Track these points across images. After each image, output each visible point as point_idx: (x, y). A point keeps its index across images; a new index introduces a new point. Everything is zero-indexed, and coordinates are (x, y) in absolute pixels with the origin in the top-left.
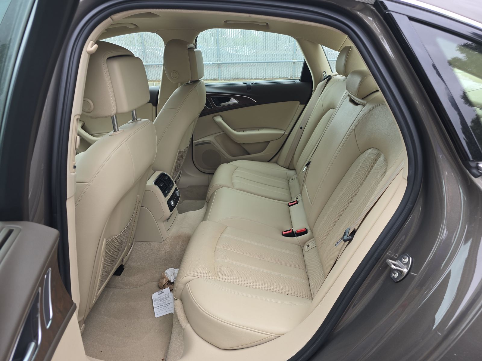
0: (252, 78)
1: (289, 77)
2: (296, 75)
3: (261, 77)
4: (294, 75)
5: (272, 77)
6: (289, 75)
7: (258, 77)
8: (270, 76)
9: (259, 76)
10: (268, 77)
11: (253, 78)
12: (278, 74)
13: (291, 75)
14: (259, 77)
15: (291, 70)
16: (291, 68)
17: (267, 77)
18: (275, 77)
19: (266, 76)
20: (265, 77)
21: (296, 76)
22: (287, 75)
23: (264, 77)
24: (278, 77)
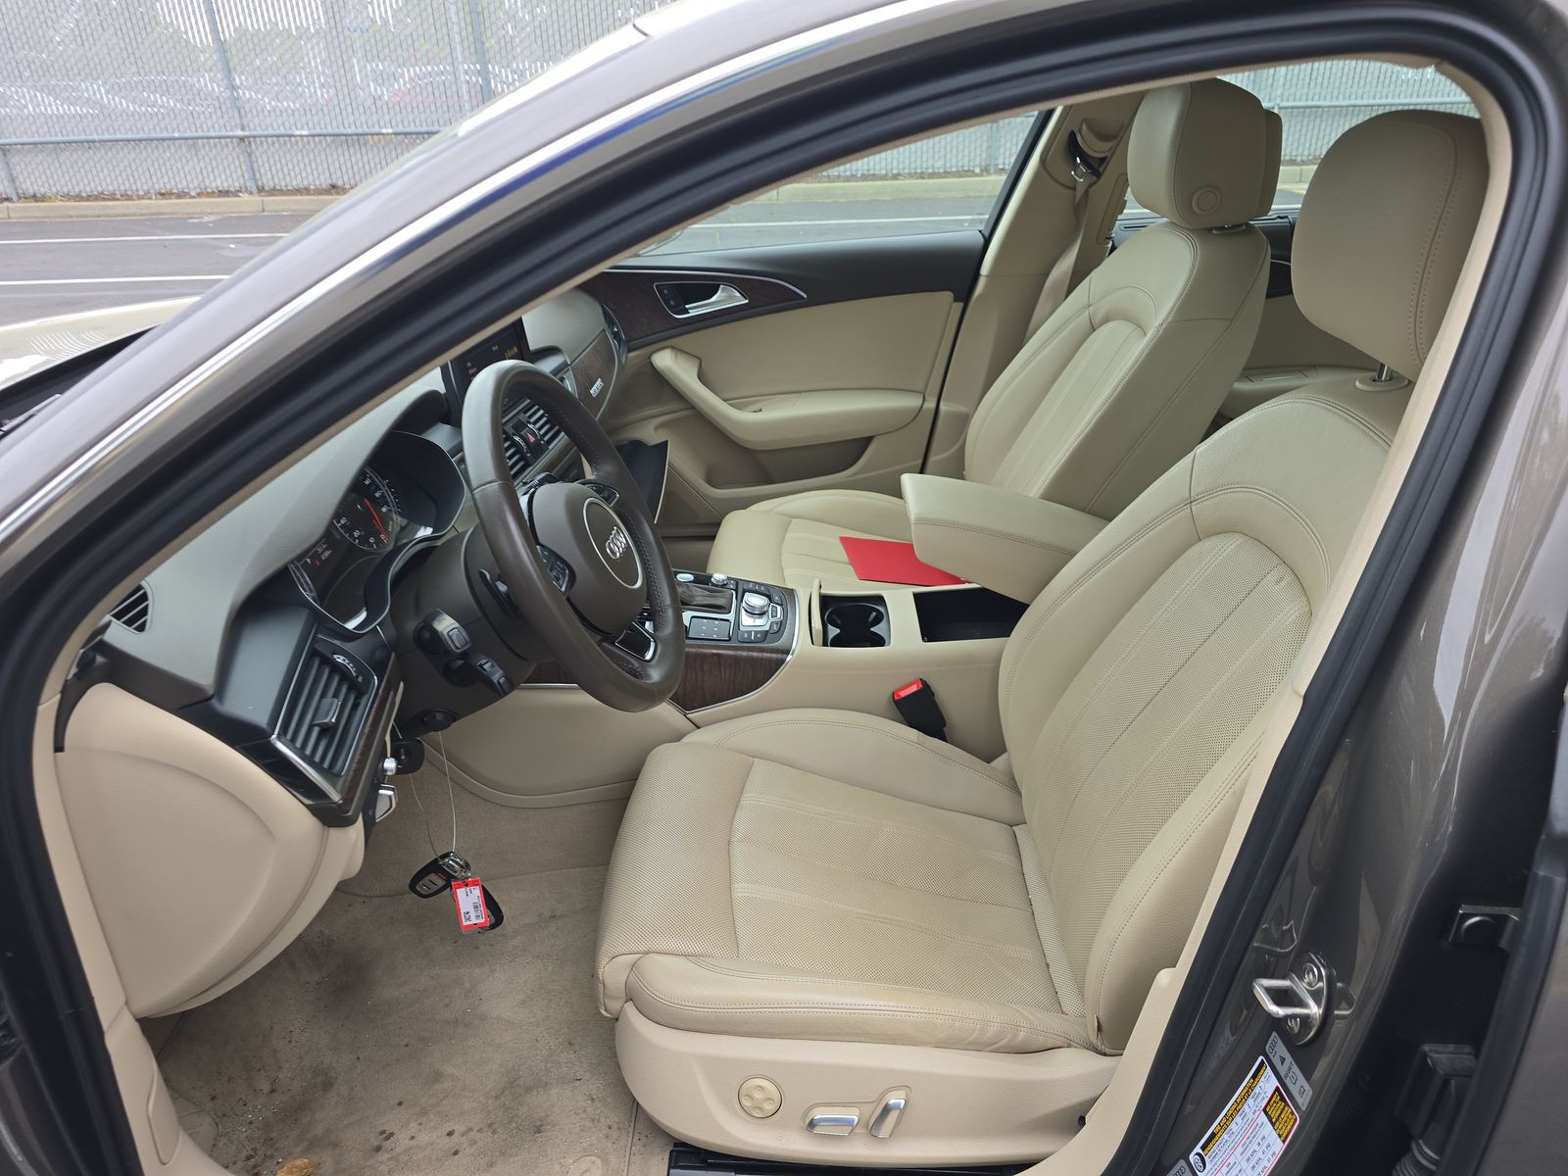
0: (854, 173)
1: (977, 170)
2: (1001, 161)
3: (883, 172)
4: (992, 163)
5: (919, 171)
6: (977, 162)
7: (872, 172)
8: (913, 166)
9: (877, 167)
10: (906, 171)
11: (856, 176)
12: (940, 158)
13: (983, 164)
14: (877, 172)
15: (984, 147)
16: (985, 138)
17: (904, 169)
18: (930, 171)
19: (901, 166)
20: (895, 172)
21: (1001, 167)
22: (971, 164)
23: (892, 170)
24: (938, 168)
